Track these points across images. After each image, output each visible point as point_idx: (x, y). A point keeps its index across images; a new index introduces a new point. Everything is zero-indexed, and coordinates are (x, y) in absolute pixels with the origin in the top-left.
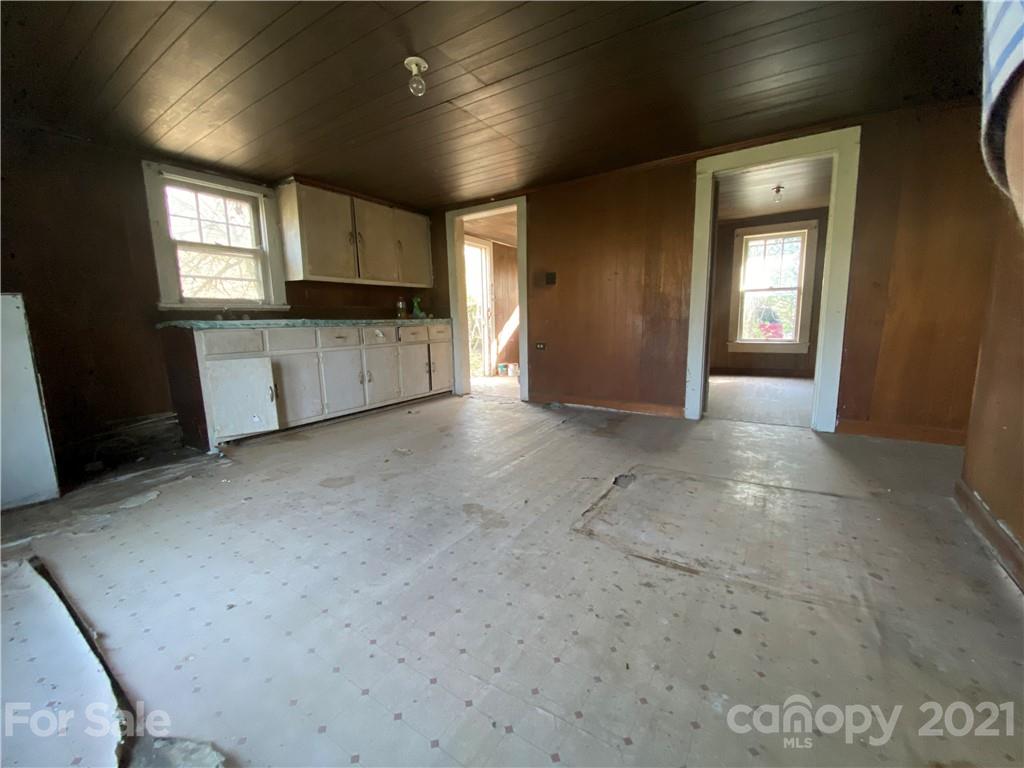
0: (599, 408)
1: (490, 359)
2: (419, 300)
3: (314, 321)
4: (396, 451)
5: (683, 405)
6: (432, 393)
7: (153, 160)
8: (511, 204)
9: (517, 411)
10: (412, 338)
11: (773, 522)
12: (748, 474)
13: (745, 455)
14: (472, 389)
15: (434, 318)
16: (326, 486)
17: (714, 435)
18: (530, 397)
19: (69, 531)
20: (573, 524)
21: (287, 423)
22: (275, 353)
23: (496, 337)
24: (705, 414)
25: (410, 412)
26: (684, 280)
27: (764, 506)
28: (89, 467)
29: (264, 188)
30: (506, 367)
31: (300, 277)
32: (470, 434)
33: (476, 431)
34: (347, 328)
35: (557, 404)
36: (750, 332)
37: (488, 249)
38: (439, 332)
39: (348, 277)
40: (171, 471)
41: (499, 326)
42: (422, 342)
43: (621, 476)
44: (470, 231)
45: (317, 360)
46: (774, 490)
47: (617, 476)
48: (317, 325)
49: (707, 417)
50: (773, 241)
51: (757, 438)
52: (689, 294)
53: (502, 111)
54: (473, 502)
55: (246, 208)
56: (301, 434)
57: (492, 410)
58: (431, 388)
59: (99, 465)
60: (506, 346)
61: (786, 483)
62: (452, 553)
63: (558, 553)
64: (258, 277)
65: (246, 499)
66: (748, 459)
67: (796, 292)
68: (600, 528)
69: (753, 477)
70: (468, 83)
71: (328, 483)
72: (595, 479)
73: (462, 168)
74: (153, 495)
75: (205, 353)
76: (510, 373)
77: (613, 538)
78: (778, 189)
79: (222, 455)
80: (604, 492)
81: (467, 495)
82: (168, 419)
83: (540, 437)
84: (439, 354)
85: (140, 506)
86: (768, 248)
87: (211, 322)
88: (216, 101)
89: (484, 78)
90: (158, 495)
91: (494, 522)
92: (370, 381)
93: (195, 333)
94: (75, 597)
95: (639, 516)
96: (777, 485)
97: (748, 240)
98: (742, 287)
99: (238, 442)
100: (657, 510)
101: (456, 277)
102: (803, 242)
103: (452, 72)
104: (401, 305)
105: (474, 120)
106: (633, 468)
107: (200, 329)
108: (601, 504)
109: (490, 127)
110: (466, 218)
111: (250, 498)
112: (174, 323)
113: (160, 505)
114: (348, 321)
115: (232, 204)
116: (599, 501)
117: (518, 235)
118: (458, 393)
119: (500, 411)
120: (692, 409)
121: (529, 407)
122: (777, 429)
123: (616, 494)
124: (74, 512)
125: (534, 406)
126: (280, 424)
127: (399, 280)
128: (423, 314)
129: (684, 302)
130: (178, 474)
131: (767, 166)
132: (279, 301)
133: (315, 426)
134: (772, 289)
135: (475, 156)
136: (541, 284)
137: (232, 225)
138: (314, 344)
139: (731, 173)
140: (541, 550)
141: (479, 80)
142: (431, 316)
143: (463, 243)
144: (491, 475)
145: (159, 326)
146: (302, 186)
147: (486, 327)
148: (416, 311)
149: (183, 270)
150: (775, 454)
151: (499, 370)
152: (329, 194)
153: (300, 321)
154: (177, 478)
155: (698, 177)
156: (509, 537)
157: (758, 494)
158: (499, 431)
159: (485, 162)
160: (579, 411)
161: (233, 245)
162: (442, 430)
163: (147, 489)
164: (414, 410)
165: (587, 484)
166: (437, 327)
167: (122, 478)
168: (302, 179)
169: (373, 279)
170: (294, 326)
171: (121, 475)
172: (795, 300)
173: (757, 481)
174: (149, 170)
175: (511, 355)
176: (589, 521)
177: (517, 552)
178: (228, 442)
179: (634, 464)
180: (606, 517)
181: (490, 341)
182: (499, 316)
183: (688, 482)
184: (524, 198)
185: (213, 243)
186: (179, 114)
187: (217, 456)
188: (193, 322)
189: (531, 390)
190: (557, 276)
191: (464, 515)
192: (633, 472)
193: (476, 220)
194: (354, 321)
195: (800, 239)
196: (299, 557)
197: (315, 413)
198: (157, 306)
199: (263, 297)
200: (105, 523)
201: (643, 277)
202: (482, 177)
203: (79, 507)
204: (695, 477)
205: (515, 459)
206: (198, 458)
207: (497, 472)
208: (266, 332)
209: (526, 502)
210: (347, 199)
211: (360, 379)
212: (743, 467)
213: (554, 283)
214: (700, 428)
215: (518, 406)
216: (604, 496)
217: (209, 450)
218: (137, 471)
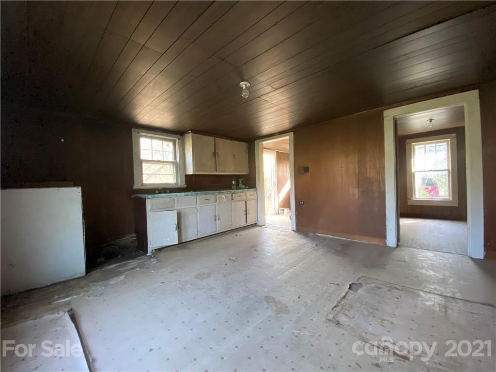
0: (335, 237)
1: (275, 206)
2: (242, 180)
3: (196, 192)
4: (230, 259)
5: (385, 237)
6: (247, 225)
7: (136, 128)
8: (286, 136)
9: (290, 237)
10: (238, 199)
11: (453, 324)
12: (432, 287)
13: (429, 273)
14: (266, 223)
15: (249, 188)
16: (197, 278)
17: (407, 258)
18: (297, 228)
19: (87, 296)
20: (327, 315)
21: (181, 240)
22: (179, 208)
23: (278, 195)
24: (399, 243)
25: (236, 235)
26: (381, 170)
27: (446, 311)
28: (99, 260)
29: (179, 136)
30: (283, 210)
31: (191, 173)
32: (266, 250)
33: (269, 248)
34: (210, 195)
35: (312, 234)
36: (420, 194)
37: (274, 154)
38: (251, 195)
39: (212, 172)
40: (131, 264)
41: (279, 190)
42: (243, 200)
43: (352, 284)
44: (267, 147)
45: (196, 211)
46: (451, 300)
47: (351, 283)
48: (197, 194)
49: (400, 246)
50: (430, 145)
51: (434, 261)
52: (385, 178)
53: (284, 98)
54: (270, 295)
55: (171, 144)
56: (187, 246)
57: (277, 235)
58: (246, 222)
59: (103, 259)
60: (283, 200)
61: (458, 295)
62: (260, 328)
63: (320, 336)
64: (174, 173)
65: (161, 283)
66: (430, 276)
67: (447, 172)
68: (343, 319)
69: (435, 289)
70: (268, 89)
71: (199, 276)
72: (338, 284)
73: (263, 123)
74: (122, 277)
75: (150, 209)
76: (285, 213)
77: (351, 327)
78: (431, 120)
79: (153, 256)
80: (343, 294)
81: (266, 290)
82: (132, 237)
83: (304, 254)
84: (251, 205)
85: (116, 284)
86: (426, 148)
87: (154, 195)
88: (163, 105)
89: (275, 86)
90: (125, 278)
91: (281, 310)
92: (219, 219)
93: (147, 200)
94: (85, 335)
95: (366, 313)
96: (452, 296)
97: (414, 146)
98: (413, 170)
99: (160, 250)
100: (377, 309)
101: (259, 170)
102: (448, 145)
103: (261, 86)
104: (234, 182)
105: (269, 103)
106: (359, 279)
107: (149, 198)
108: (343, 302)
109: (276, 105)
110: (264, 143)
111: (163, 283)
112: (138, 195)
113: (125, 283)
114: (210, 192)
115: (165, 143)
116: (341, 300)
117: (290, 148)
118: (260, 224)
119: (281, 237)
120: (391, 241)
121: (297, 234)
122: (446, 255)
123: (351, 296)
124: (90, 284)
125: (300, 234)
126: (178, 242)
127: (233, 172)
128: (243, 187)
129: (382, 182)
130: (134, 266)
131: (425, 111)
132: (182, 183)
133: (194, 241)
134: (431, 171)
135: (269, 118)
136: (300, 172)
137: (165, 152)
138: (195, 203)
139: (403, 116)
140: (309, 332)
141: (273, 88)
142: (247, 187)
143: (263, 153)
144: (279, 278)
145: (133, 196)
146: (194, 134)
147: (273, 191)
148: (240, 185)
149: (144, 172)
150: (447, 273)
151: (280, 211)
152: (205, 137)
153: (190, 193)
154: (133, 269)
155: (385, 119)
156: (291, 320)
157: (441, 302)
158: (281, 249)
159: (273, 120)
160: (325, 239)
161: (165, 160)
162: (252, 247)
163: (121, 273)
164: (239, 234)
165: (333, 288)
166: (249, 193)
167: (111, 267)
168: (194, 131)
169: (222, 172)
170: (187, 196)
171: (111, 265)
172: (447, 177)
173: (439, 293)
174: (134, 132)
175: (286, 204)
176: (337, 314)
177: (296, 332)
178: (156, 250)
179: (360, 275)
180: (346, 312)
181: (274, 196)
182: (280, 184)
183: (394, 290)
184: (293, 132)
185: (157, 160)
186: (147, 111)
187: (150, 257)
188: (146, 195)
189: (297, 226)
190: (310, 168)
191: (265, 303)
192: (360, 281)
193: (269, 143)
194: (213, 192)
195: (445, 143)
196: (184, 322)
197: (194, 236)
198: (132, 188)
199: (175, 182)
200: (101, 292)
201: (357, 169)
202: (272, 125)
203: (93, 282)
204: (397, 287)
205: (291, 268)
206: (143, 257)
207: (281, 276)
208: (176, 199)
209: (299, 297)
210: (212, 138)
211: (214, 219)
212: (428, 282)
213: (308, 172)
214: (398, 253)
215: (289, 234)
216: (344, 297)
217: (147, 253)
218: (117, 263)
